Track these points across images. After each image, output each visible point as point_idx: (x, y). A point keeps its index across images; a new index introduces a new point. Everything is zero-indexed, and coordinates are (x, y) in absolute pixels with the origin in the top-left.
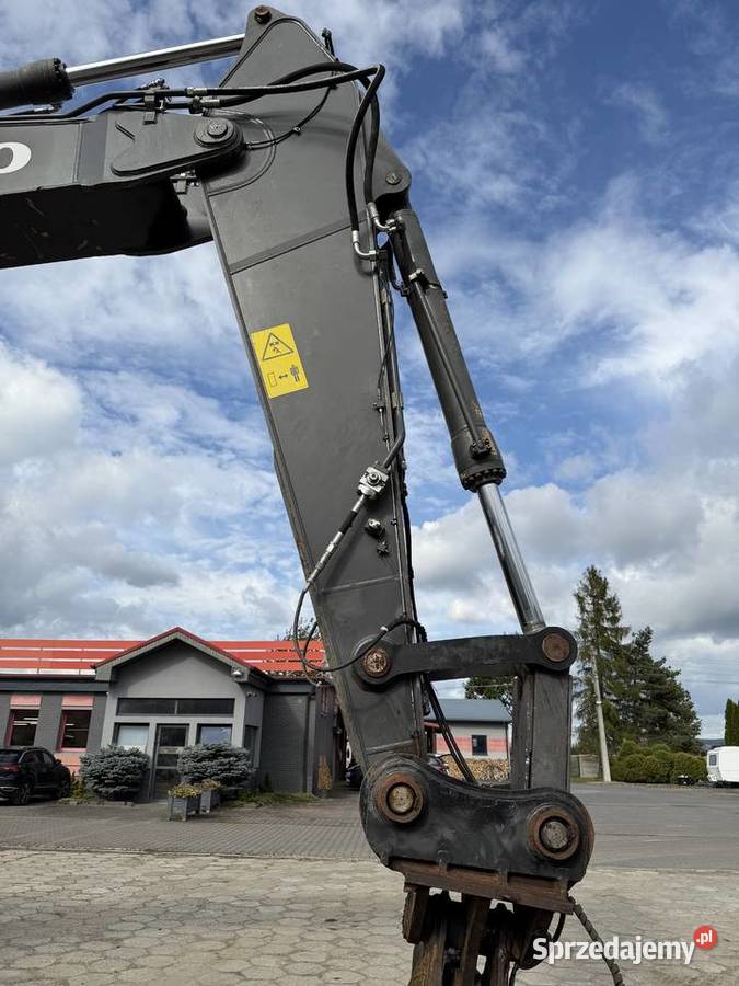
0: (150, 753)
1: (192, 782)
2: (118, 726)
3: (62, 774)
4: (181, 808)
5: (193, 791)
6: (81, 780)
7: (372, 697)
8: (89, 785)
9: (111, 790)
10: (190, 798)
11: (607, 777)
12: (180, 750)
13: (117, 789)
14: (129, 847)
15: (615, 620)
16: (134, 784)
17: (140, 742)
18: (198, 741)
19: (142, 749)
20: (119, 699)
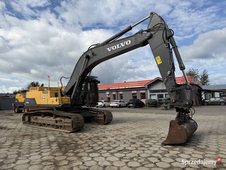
0: (157, 99)
1: (165, 104)
2: (150, 95)
3: (142, 103)
4: (164, 108)
5: (166, 105)
6: (146, 104)
7: (171, 93)
8: (147, 105)
9: (151, 106)
10: (165, 106)
12: (162, 99)
13: (152, 105)
14: (156, 113)
16: (155, 105)
17: (155, 97)
18: (166, 97)
19: (155, 99)
20: (150, 91)
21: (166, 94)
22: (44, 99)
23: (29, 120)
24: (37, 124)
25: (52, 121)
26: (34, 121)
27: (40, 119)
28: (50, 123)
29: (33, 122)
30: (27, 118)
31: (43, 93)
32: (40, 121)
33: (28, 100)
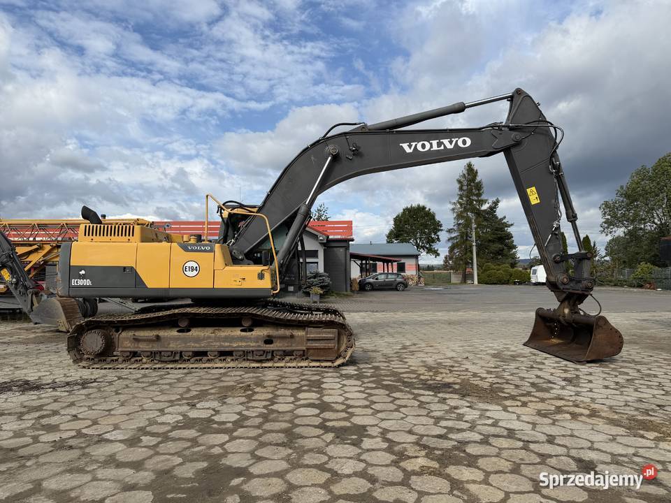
7: (556, 264)
11: (476, 282)
15: (479, 195)
22: (194, 269)
24: (154, 357)
30: (93, 341)
31: (187, 250)
32: (174, 347)
33: (82, 272)
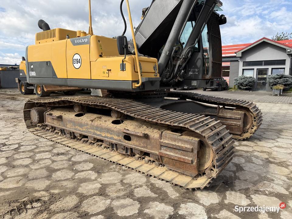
0: (255, 77)
2: (243, 70)
3: (226, 83)
4: (277, 93)
9: (245, 88)
12: (266, 76)
13: (247, 87)
17: (251, 74)
18: (272, 73)
20: (243, 62)
21: (272, 69)
22: (78, 61)
23: (42, 119)
24: (62, 133)
25: (108, 130)
26: (53, 125)
27: (71, 121)
28: (103, 135)
29: (52, 127)
30: (34, 115)
31: (74, 44)
32: (69, 127)
33: (32, 67)
